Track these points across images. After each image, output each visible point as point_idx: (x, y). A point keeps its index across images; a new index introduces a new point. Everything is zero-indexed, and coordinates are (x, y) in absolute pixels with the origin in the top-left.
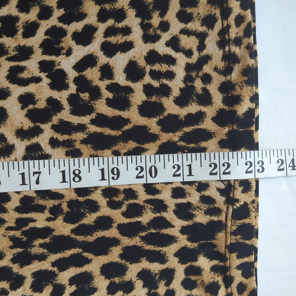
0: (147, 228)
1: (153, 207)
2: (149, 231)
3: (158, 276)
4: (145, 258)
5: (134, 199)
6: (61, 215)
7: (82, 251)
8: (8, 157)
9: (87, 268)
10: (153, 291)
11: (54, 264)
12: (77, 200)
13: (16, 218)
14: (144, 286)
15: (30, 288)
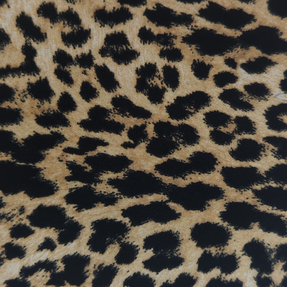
0: (265, 178)
1: (276, 149)
2: (267, 184)
3: (274, 253)
4: (257, 224)
5: (250, 134)
6: (144, 142)
7: (167, 199)
8: (79, 47)
9: (171, 226)
10: (264, 275)
11: (126, 213)
12: (169, 123)
13: (80, 136)
14: (252, 266)
15: (88, 244)
